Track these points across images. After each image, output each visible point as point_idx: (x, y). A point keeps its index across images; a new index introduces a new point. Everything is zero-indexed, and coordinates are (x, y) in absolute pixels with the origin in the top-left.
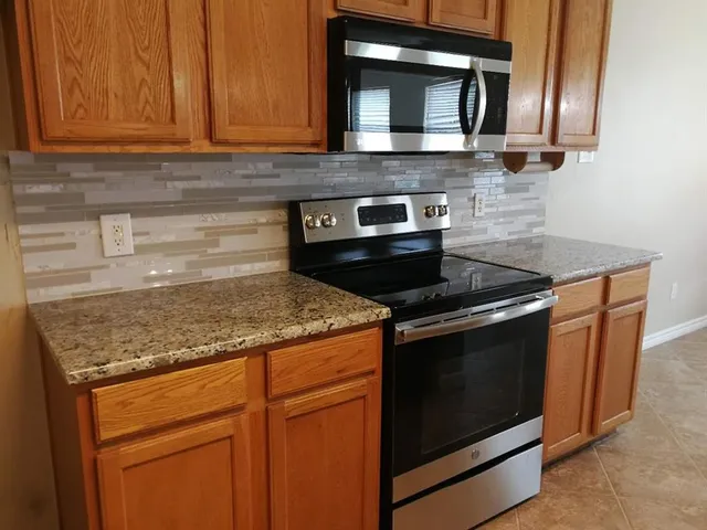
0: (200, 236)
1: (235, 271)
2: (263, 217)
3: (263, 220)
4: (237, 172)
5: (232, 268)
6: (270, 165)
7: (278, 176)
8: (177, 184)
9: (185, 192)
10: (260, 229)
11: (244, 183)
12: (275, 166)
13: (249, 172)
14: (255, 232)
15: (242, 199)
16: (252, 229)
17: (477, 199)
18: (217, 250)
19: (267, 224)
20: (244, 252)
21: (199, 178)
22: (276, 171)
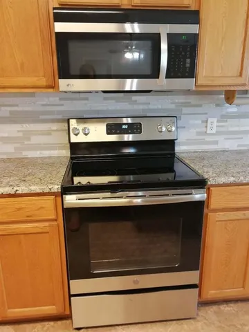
0: (20, 135)
1: (41, 153)
2: (55, 127)
3: (55, 128)
4: (38, 103)
5: (38, 152)
6: (58, 98)
7: (62, 105)
8: (6, 108)
9: (11, 112)
10: (53, 133)
11: (42, 109)
12: (60, 99)
13: (45, 103)
14: (50, 134)
15: (42, 117)
16: (49, 133)
17: (209, 121)
18: (29, 143)
19: (57, 130)
20: (45, 144)
21: (17, 106)
22: (62, 102)
